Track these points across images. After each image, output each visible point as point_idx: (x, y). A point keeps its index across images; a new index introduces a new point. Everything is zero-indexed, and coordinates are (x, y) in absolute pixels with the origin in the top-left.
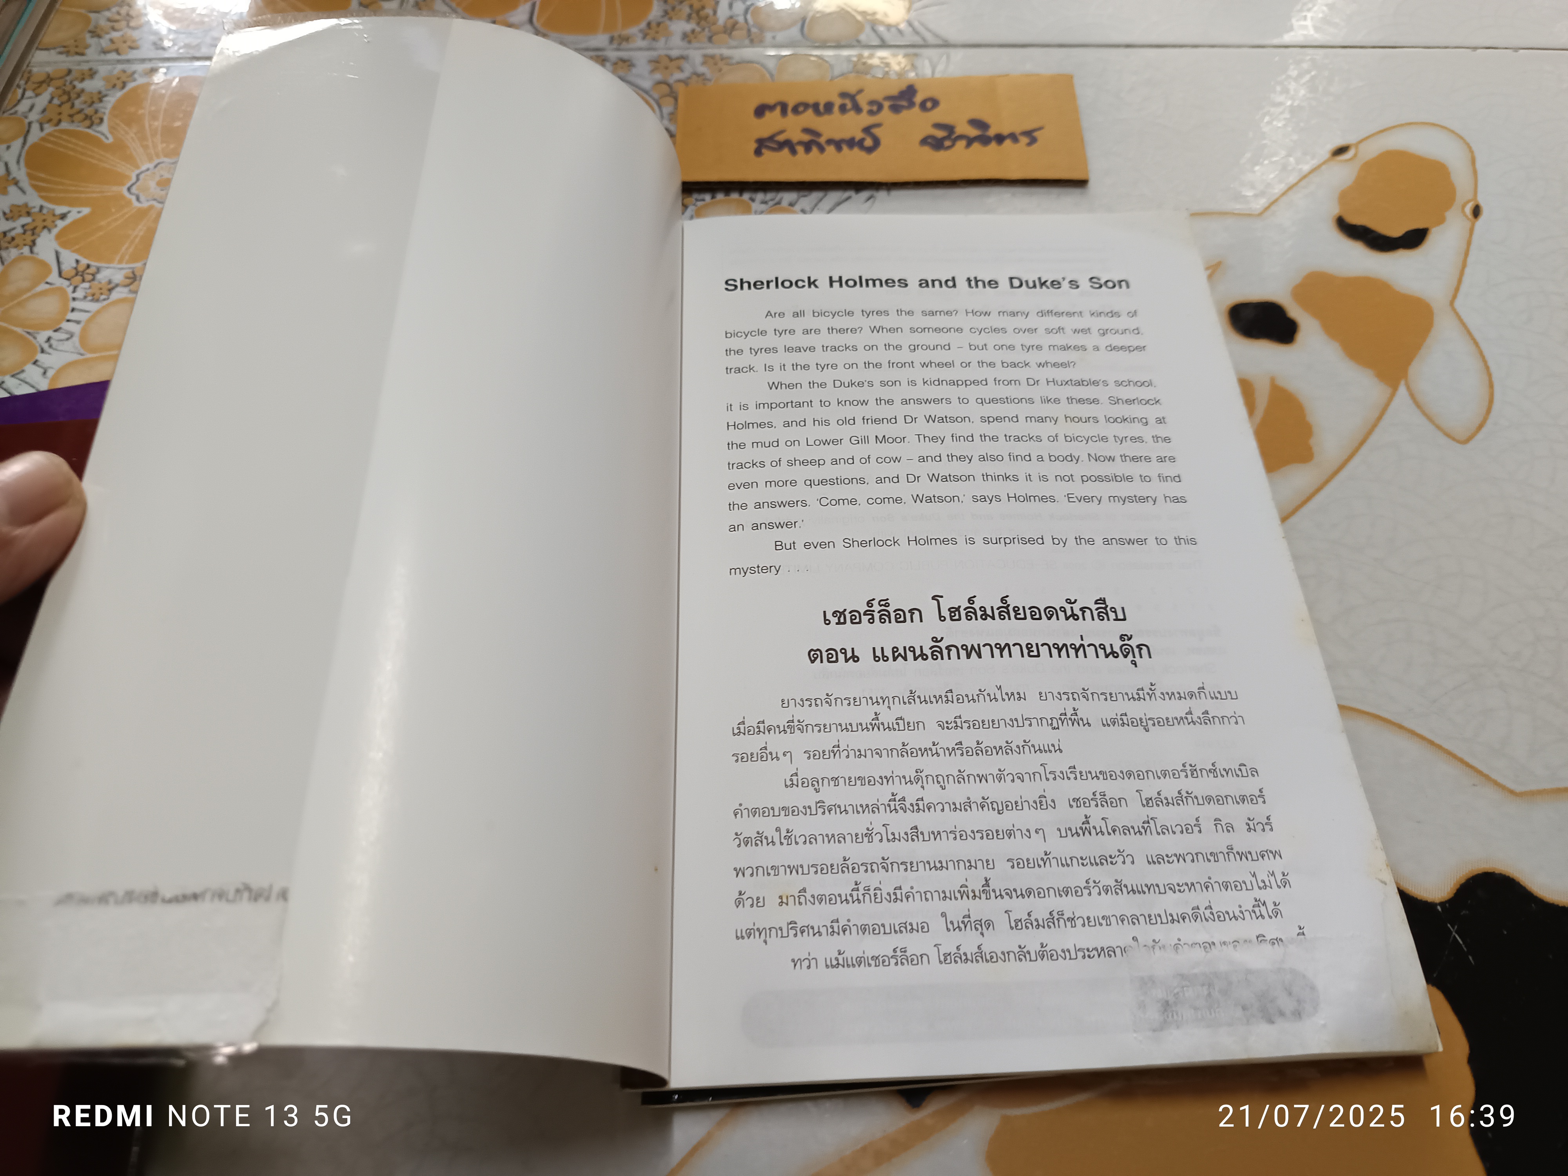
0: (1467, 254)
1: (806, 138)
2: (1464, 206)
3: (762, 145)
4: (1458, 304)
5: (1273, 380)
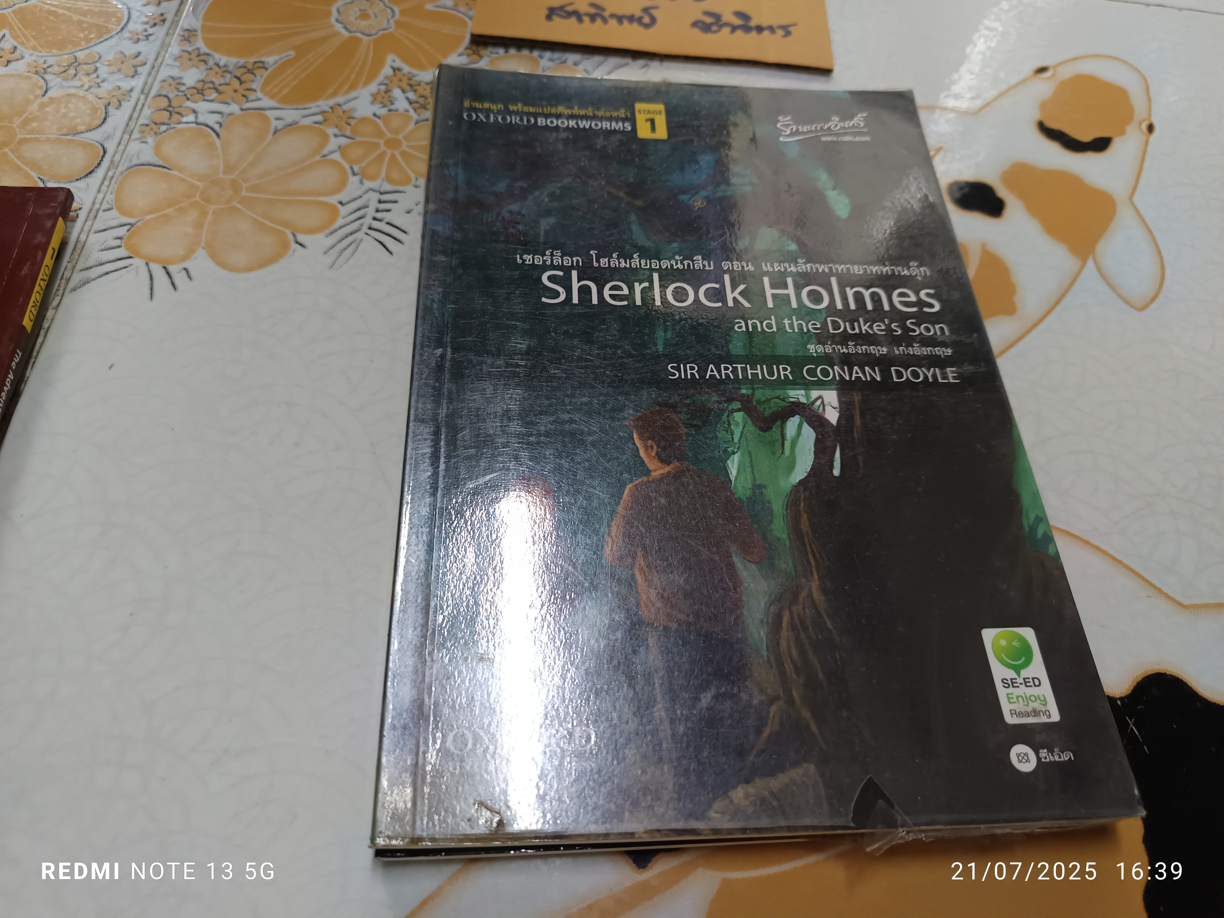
0: (1143, 160)
2: (1140, 123)
4: (1136, 198)
5: (983, 246)
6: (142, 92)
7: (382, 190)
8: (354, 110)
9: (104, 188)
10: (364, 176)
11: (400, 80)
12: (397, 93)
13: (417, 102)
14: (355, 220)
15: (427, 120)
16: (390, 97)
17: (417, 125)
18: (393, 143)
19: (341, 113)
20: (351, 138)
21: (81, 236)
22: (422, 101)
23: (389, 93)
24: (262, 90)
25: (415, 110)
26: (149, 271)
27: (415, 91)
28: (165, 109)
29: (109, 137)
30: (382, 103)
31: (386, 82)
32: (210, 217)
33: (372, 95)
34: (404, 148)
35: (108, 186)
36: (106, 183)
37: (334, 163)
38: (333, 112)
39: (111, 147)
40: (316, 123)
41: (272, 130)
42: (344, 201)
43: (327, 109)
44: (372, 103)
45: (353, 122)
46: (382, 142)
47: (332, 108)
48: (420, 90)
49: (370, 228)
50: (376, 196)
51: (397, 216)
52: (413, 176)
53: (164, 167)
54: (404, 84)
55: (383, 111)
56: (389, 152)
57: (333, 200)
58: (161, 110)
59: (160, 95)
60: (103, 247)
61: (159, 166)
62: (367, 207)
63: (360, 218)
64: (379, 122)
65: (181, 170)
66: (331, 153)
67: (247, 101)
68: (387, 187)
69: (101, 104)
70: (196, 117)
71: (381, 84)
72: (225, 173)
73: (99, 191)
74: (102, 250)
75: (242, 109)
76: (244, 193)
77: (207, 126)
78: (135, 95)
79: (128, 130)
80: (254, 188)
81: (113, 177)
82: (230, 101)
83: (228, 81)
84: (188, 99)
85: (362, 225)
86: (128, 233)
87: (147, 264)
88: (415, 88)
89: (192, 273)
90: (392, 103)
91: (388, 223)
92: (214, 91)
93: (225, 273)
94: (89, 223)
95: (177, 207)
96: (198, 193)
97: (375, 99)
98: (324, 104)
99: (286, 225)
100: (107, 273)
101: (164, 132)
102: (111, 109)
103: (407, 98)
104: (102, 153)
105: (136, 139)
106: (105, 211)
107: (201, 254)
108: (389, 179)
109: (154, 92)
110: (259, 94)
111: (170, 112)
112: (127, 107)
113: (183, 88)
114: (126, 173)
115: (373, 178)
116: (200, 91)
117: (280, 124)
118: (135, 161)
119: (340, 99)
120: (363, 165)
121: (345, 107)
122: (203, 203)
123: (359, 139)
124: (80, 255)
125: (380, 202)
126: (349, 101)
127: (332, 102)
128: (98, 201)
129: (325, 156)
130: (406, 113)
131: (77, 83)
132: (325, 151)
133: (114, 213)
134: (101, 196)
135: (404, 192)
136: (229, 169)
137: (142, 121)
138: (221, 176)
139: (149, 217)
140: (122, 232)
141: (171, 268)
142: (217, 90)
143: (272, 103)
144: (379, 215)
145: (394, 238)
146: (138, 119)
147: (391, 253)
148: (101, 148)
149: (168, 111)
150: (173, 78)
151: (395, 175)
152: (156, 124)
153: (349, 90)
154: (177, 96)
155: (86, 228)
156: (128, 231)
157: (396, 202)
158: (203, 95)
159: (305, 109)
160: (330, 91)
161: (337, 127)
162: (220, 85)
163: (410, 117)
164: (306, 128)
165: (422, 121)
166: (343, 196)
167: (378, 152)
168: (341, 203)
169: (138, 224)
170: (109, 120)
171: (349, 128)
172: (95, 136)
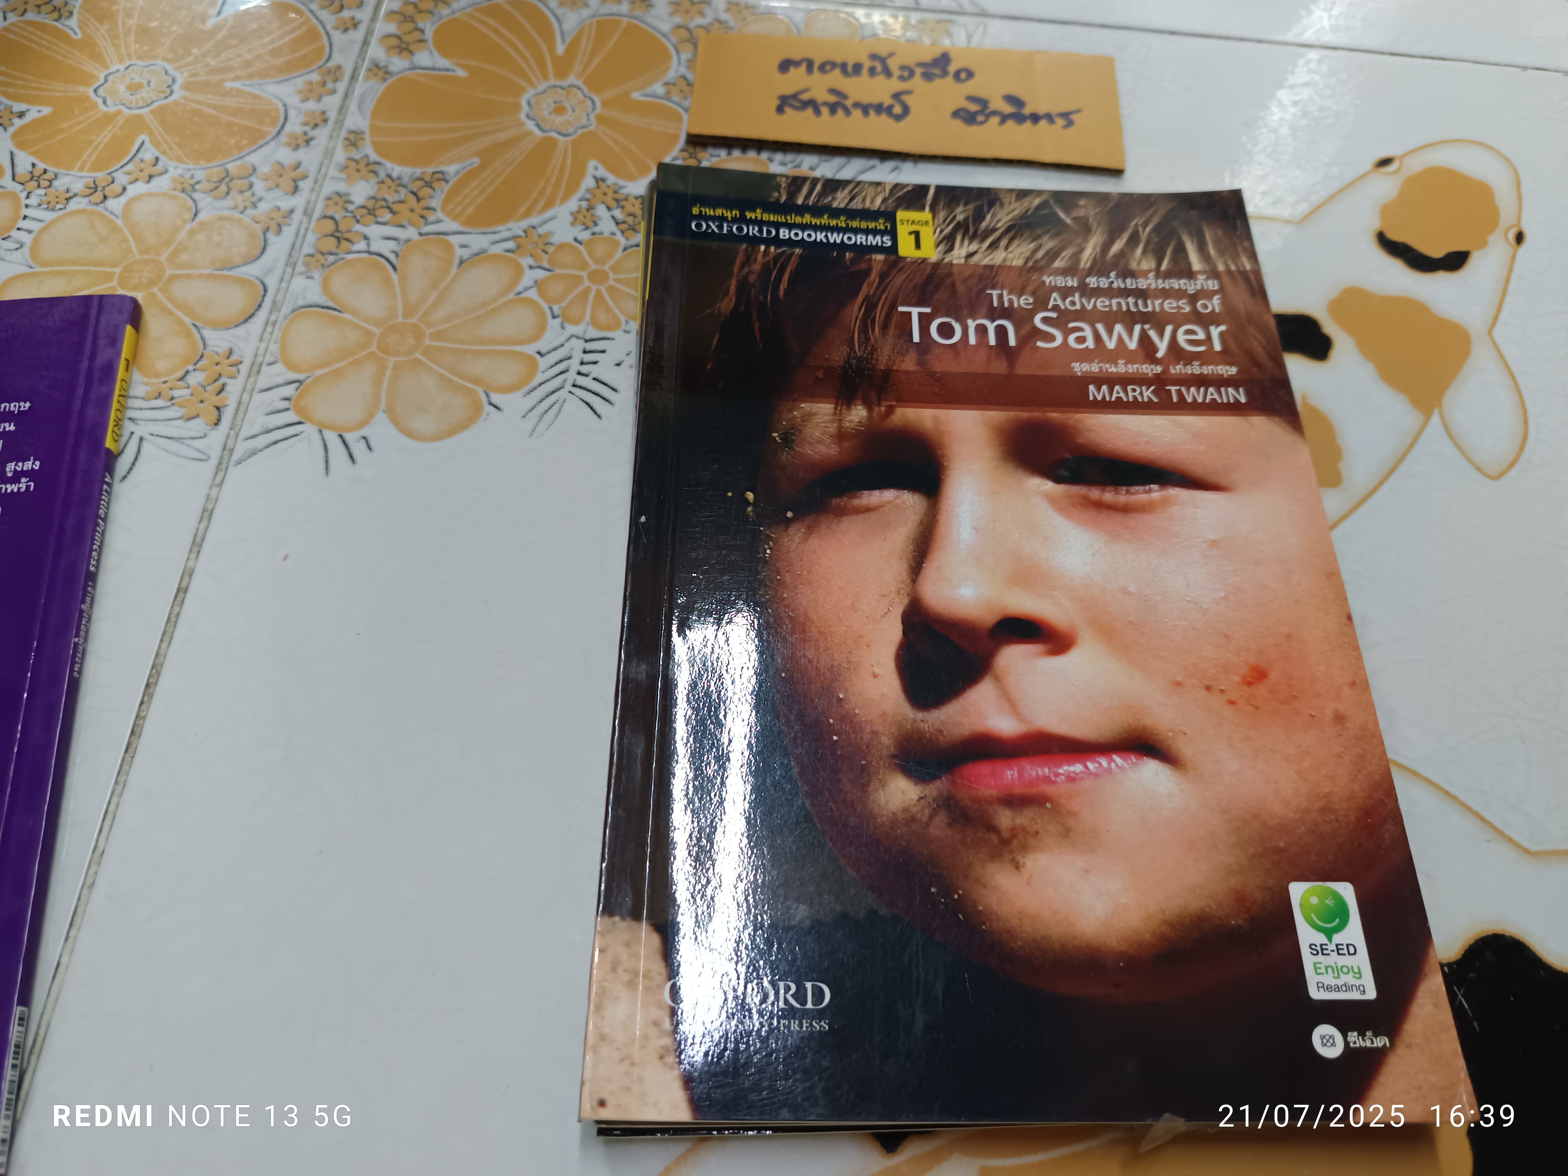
1: (832, 99)
3: (785, 103)
6: (305, 213)
7: (587, 337)
8: (550, 234)
9: (266, 336)
10: (566, 318)
11: (605, 194)
12: (601, 210)
13: (624, 222)
14: (557, 375)
15: (638, 245)
16: (593, 215)
17: (625, 252)
18: (598, 277)
19: (536, 238)
20: (549, 270)
21: (243, 397)
22: (630, 220)
23: (592, 211)
24: (443, 209)
25: (622, 232)
26: (324, 440)
27: (623, 207)
28: (332, 235)
29: (268, 272)
30: (584, 224)
31: (588, 196)
32: (389, 372)
33: (572, 214)
34: (611, 282)
35: (272, 333)
36: (269, 329)
37: (530, 302)
38: (527, 237)
39: (272, 283)
40: (508, 251)
41: (456, 261)
42: (543, 351)
43: (520, 233)
44: (573, 224)
45: (551, 249)
46: (585, 274)
47: (525, 231)
48: (629, 208)
49: (574, 385)
50: (579, 345)
51: (604, 369)
52: (622, 318)
53: (334, 309)
54: (609, 199)
55: (585, 235)
56: (594, 288)
57: (530, 349)
58: (327, 236)
59: (325, 217)
60: (269, 410)
61: (329, 308)
62: (570, 358)
63: (562, 373)
64: (581, 248)
65: (354, 313)
66: (527, 289)
67: (427, 224)
68: (593, 333)
69: (258, 229)
70: (368, 244)
71: (581, 200)
72: (405, 316)
73: (261, 340)
74: (268, 414)
75: (421, 234)
76: (427, 342)
77: (381, 255)
78: (297, 216)
79: (291, 263)
80: (437, 336)
81: (275, 322)
82: (405, 223)
83: (402, 197)
84: (358, 221)
85: (565, 381)
86: (297, 393)
87: (320, 431)
88: (622, 203)
89: (372, 444)
90: (596, 224)
91: (594, 379)
92: (386, 211)
93: (410, 443)
94: (251, 380)
95: (351, 360)
96: (375, 342)
97: (576, 219)
98: (516, 227)
99: (477, 381)
100: (276, 443)
101: (333, 264)
102: (270, 236)
103: (613, 217)
104: (262, 292)
105: (301, 274)
106: (269, 364)
107: (381, 417)
108: (595, 323)
109: (317, 213)
110: (440, 214)
111: (338, 239)
112: (289, 232)
113: (351, 207)
114: (290, 317)
115: (576, 322)
116: (370, 211)
117: (465, 253)
118: (301, 302)
119: (534, 220)
120: (563, 304)
121: (541, 230)
122: (381, 354)
123: (558, 271)
124: (243, 419)
125: (585, 352)
126: (545, 222)
127: (525, 224)
128: (261, 352)
129: (519, 293)
130: (613, 237)
131: (228, 202)
132: (519, 288)
133: (279, 367)
134: (263, 346)
135: (613, 339)
136: (409, 312)
137: (307, 249)
138: (400, 319)
139: (319, 372)
140: (289, 391)
141: (348, 437)
142: (391, 211)
143: (455, 226)
144: (584, 369)
145: (603, 398)
146: (301, 247)
147: (599, 416)
148: (261, 286)
149: (335, 237)
150: (338, 194)
151: (602, 317)
152: (322, 254)
153: (546, 208)
154: (345, 217)
155: (249, 386)
156: (297, 389)
157: (603, 352)
158: (375, 216)
159: (494, 233)
160: (523, 209)
161: (532, 256)
162: (394, 203)
163: (617, 243)
164: (496, 257)
165: (632, 247)
166: (543, 345)
167: (580, 288)
168: (539, 353)
169: (308, 381)
170: (269, 250)
171: (546, 257)
172: (252, 270)
